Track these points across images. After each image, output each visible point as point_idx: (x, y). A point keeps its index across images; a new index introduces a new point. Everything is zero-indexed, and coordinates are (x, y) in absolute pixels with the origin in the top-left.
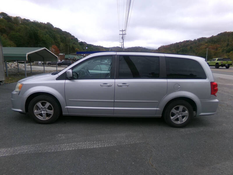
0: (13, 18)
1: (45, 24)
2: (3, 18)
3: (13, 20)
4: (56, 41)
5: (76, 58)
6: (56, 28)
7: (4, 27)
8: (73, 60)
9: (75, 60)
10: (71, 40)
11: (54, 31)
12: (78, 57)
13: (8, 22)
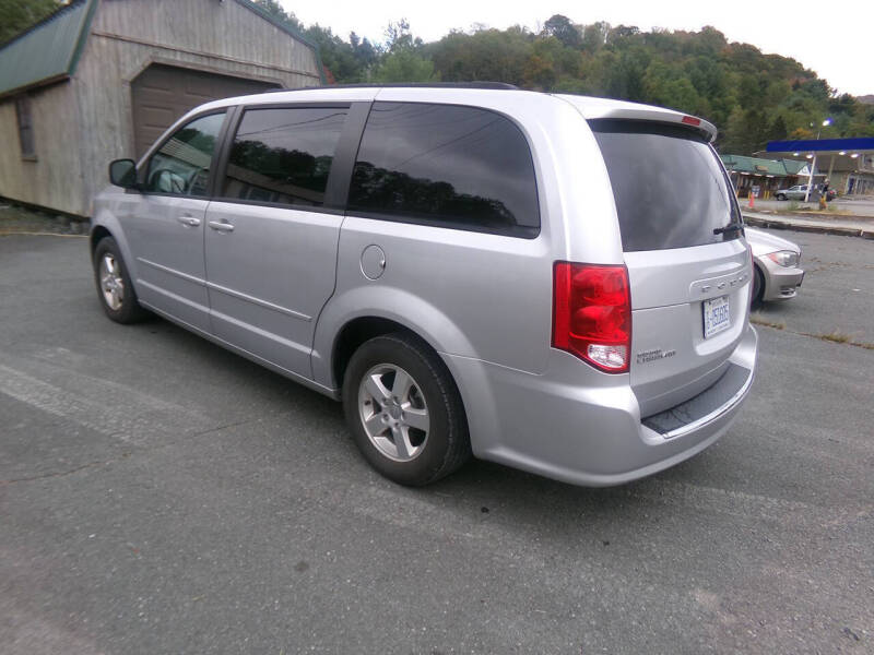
0: (583, 31)
1: (692, 34)
2: (555, 33)
3: (583, 36)
4: (716, 99)
5: (766, 168)
6: (735, 45)
7: (550, 67)
8: (751, 177)
9: (760, 178)
10: (790, 91)
11: (724, 60)
12: (780, 165)
13: (565, 46)
